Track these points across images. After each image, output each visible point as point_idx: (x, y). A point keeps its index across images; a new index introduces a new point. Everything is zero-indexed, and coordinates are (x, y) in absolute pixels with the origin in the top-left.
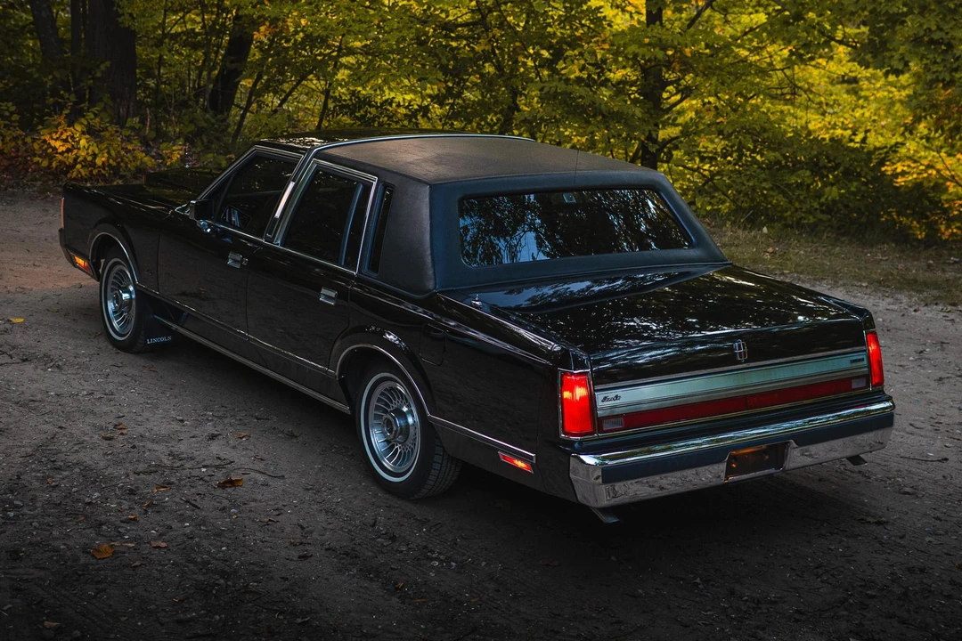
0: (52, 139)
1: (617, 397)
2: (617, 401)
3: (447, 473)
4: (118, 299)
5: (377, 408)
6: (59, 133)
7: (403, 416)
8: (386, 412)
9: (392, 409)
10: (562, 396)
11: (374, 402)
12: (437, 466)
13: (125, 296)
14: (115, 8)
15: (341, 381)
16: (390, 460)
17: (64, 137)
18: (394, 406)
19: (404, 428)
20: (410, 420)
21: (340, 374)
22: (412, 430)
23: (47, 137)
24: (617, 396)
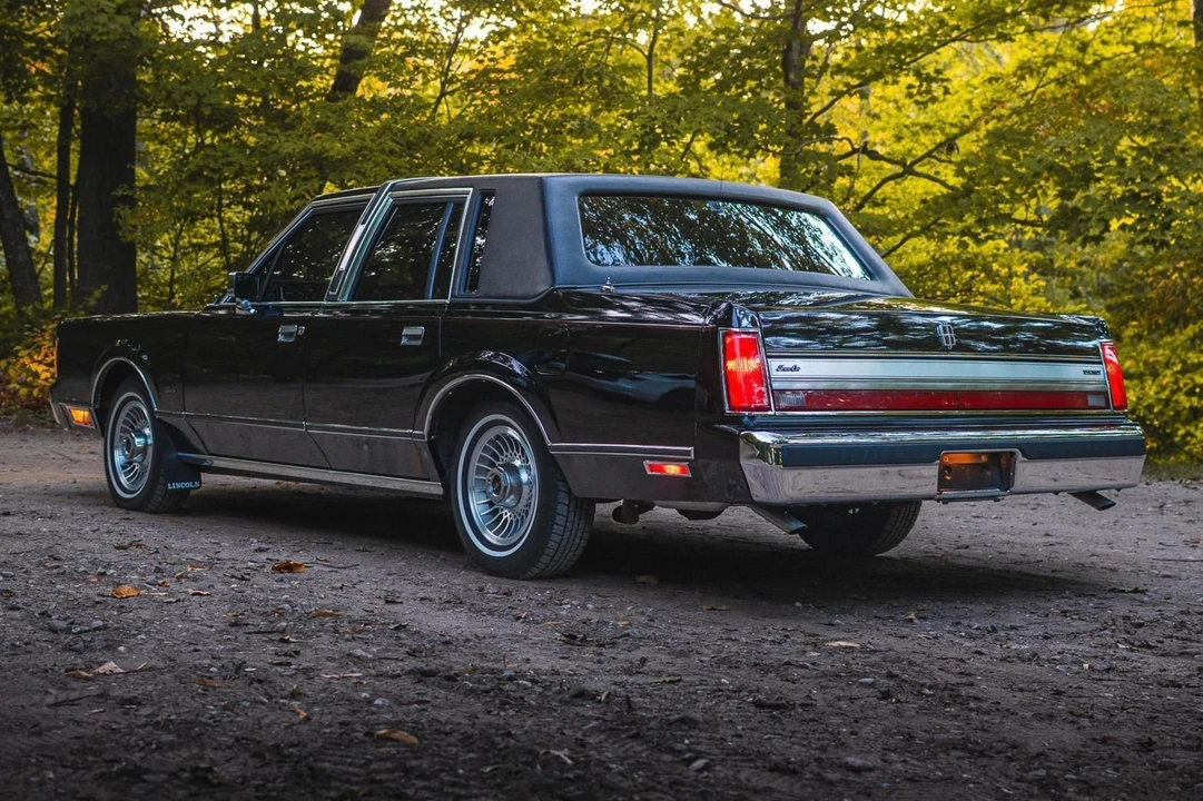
0: (34, 361)
1: (795, 369)
2: (795, 373)
3: (573, 537)
4: (129, 445)
5: (482, 459)
6: (43, 354)
7: (514, 471)
8: (493, 465)
9: (501, 463)
10: (726, 367)
11: (478, 452)
12: (560, 520)
13: (139, 442)
14: (114, 219)
15: (430, 442)
16: (497, 533)
17: (49, 360)
18: (504, 459)
19: (515, 485)
20: (524, 477)
21: (430, 434)
22: (526, 489)
23: (26, 360)
24: (795, 367)
